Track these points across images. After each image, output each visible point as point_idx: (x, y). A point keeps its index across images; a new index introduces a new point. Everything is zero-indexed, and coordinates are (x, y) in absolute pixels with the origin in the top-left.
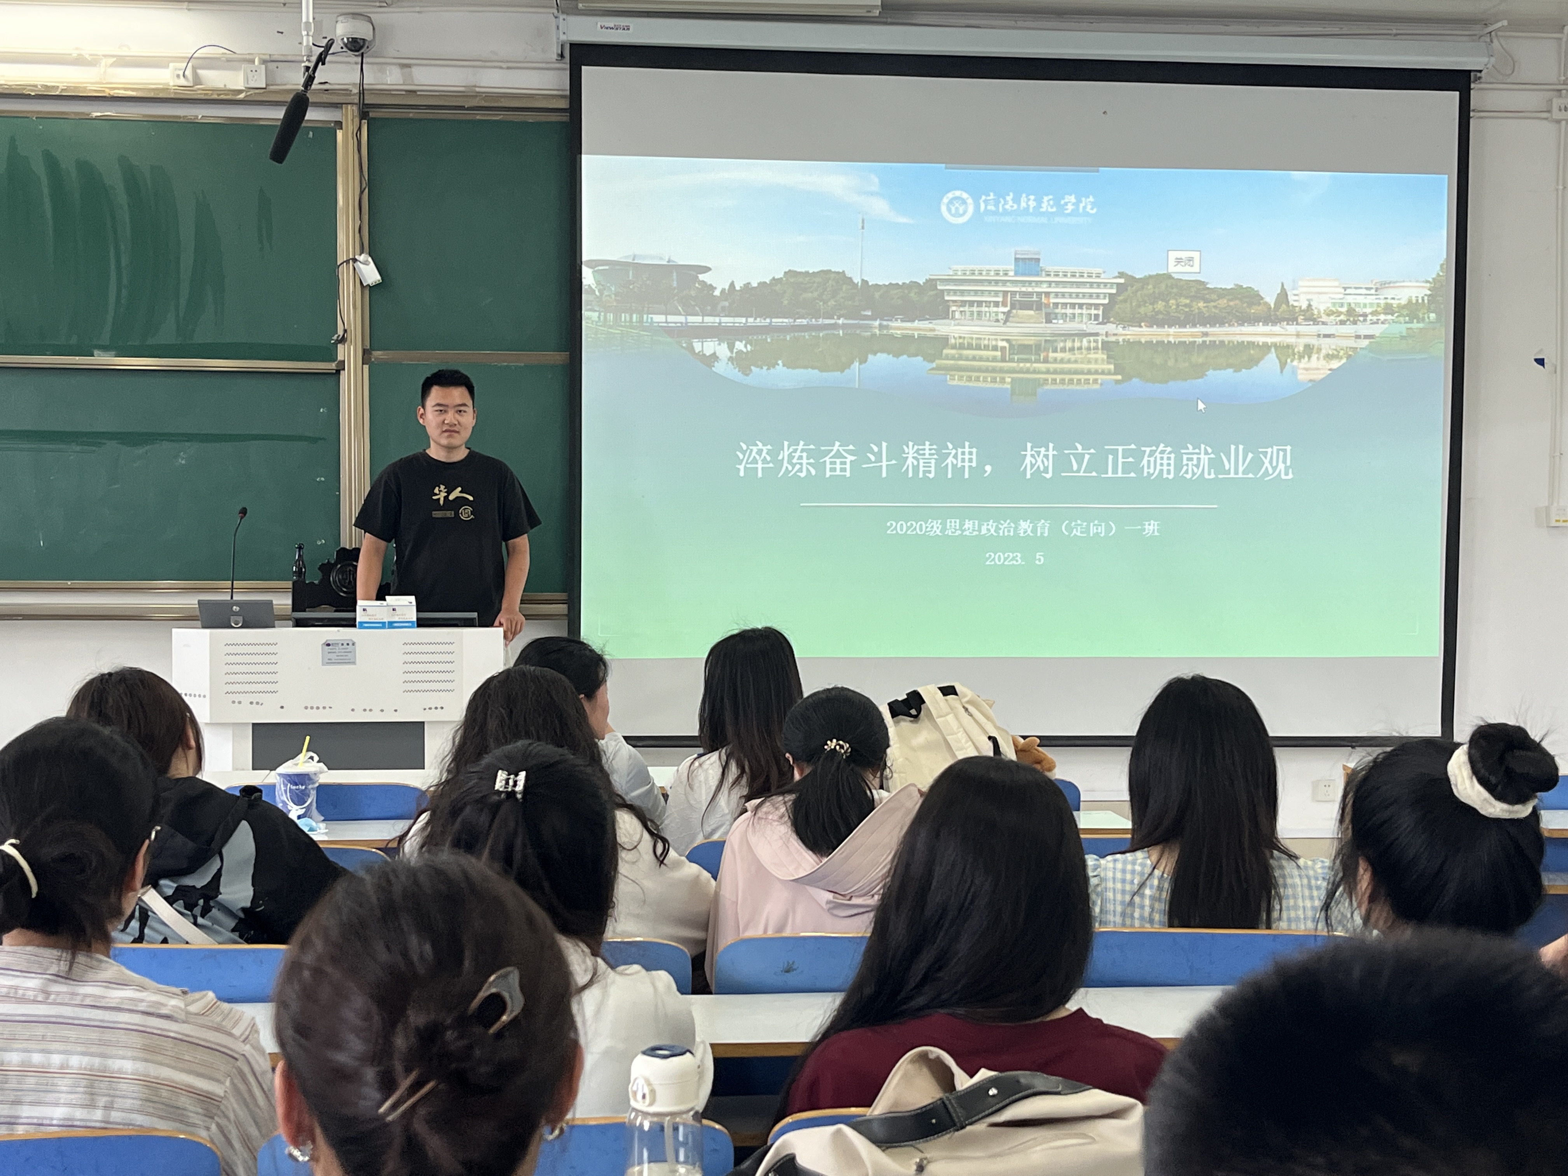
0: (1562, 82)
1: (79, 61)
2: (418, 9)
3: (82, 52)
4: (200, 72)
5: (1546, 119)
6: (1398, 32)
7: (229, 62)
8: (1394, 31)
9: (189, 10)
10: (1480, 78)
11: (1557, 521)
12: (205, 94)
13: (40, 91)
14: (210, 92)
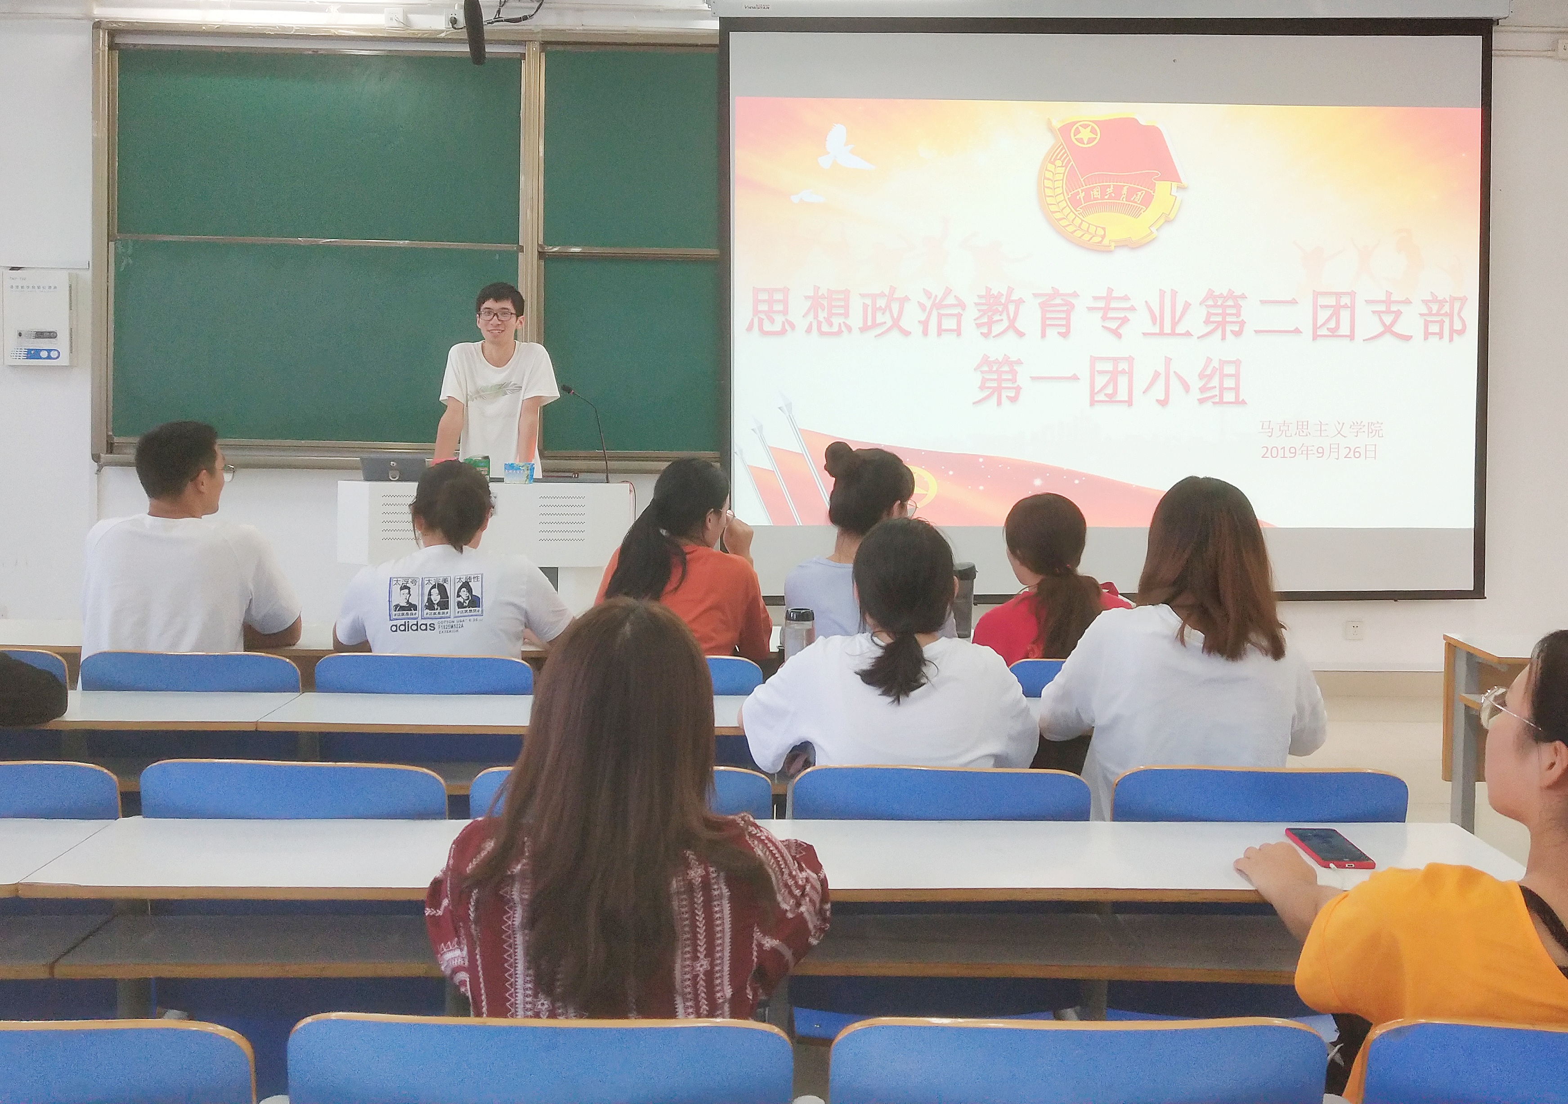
1: (313, 8)
4: (409, 15)
7: (431, 8)
10: (1499, 25)
12: (413, 33)
13: (278, 31)
14: (418, 31)
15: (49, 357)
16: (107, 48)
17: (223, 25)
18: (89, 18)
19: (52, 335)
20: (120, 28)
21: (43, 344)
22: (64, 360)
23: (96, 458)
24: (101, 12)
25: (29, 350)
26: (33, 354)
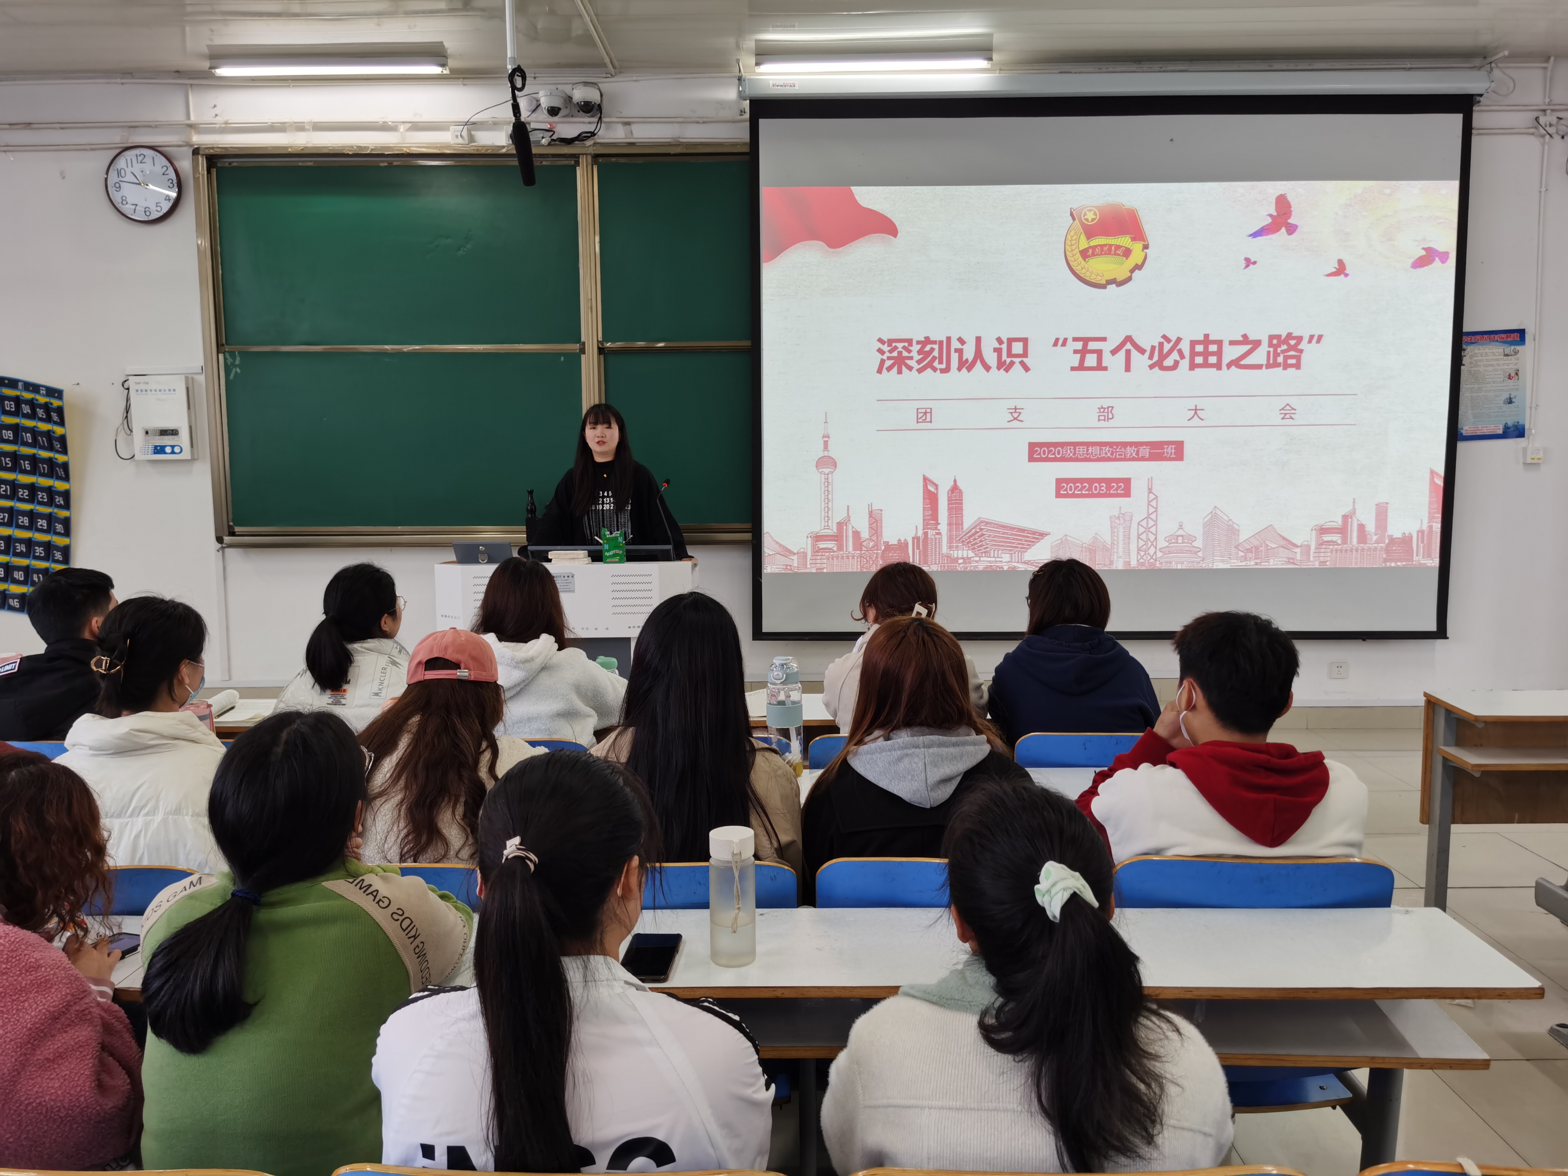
0: (1547, 103)
1: (384, 127)
2: (635, 78)
3: (386, 120)
4: (473, 133)
5: (1532, 134)
6: (1413, 66)
7: (494, 125)
8: (1409, 66)
9: (464, 85)
10: (1479, 102)
11: (1532, 459)
12: (477, 150)
13: (355, 150)
14: (480, 148)
15: (173, 452)
16: (206, 172)
17: (306, 147)
18: (188, 144)
19: (174, 432)
20: (217, 153)
21: (167, 441)
22: (186, 455)
23: (219, 540)
24: (197, 139)
25: (156, 447)
26: (159, 450)
